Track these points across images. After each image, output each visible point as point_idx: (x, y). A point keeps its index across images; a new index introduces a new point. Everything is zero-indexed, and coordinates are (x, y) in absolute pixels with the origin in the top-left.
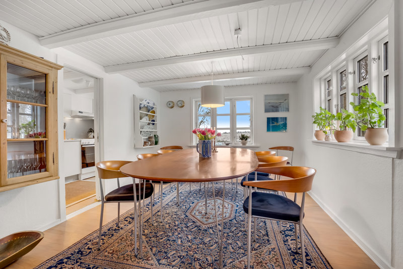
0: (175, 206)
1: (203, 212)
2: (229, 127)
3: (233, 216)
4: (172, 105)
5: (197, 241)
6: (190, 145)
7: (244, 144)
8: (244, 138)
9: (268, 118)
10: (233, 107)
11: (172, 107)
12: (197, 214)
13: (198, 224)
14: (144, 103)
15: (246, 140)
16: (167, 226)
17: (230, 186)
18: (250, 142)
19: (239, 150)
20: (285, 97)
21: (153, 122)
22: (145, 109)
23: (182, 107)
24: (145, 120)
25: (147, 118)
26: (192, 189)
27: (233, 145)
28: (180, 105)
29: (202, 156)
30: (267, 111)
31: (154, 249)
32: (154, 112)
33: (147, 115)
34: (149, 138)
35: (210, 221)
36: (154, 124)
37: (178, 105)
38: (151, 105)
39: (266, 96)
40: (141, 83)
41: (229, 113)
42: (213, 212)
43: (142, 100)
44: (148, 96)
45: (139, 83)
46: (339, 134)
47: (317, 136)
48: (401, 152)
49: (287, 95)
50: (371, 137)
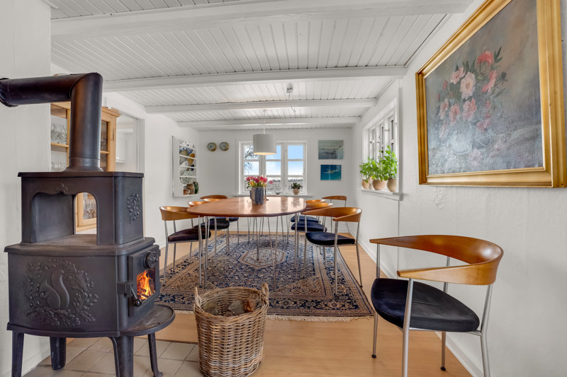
0: (226, 256)
1: (255, 258)
2: (279, 174)
3: (284, 260)
4: (213, 147)
5: (253, 276)
6: (234, 194)
7: (296, 193)
8: (296, 187)
9: (322, 166)
10: (284, 152)
11: (214, 150)
12: (249, 260)
13: (251, 266)
14: (184, 145)
15: (299, 188)
16: (222, 269)
17: (281, 238)
18: (303, 192)
19: (290, 200)
20: (340, 143)
21: (192, 168)
22: (184, 153)
23: (226, 150)
24: (185, 165)
25: (187, 162)
26: (240, 242)
27: (284, 194)
28: (224, 148)
29: (254, 202)
30: (321, 157)
31: (215, 283)
32: (193, 156)
33: (186, 158)
34: (189, 185)
35: (262, 264)
36: (192, 170)
37: (221, 148)
38: (190, 147)
39: (320, 142)
40: (180, 122)
41: (280, 158)
42: (265, 258)
43: (181, 142)
44: (188, 138)
45: (178, 122)
46: (375, 183)
47: (363, 185)
48: (402, 196)
49: (342, 142)
50: (390, 185)
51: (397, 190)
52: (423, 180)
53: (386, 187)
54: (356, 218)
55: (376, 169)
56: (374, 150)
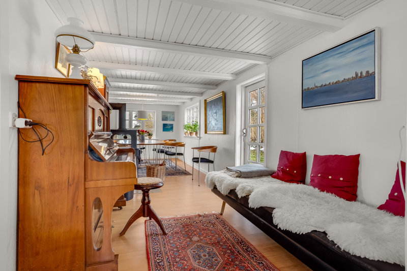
7: (150, 138)
9: (163, 124)
15: (151, 135)
18: (153, 137)
30: (163, 120)
39: (162, 112)
46: (191, 133)
47: (185, 134)
48: (200, 138)
49: (174, 112)
50: (196, 134)
51: (198, 136)
52: (206, 133)
53: (195, 135)
54: (183, 145)
55: (191, 128)
56: (189, 119)
